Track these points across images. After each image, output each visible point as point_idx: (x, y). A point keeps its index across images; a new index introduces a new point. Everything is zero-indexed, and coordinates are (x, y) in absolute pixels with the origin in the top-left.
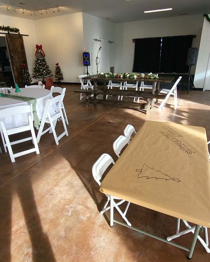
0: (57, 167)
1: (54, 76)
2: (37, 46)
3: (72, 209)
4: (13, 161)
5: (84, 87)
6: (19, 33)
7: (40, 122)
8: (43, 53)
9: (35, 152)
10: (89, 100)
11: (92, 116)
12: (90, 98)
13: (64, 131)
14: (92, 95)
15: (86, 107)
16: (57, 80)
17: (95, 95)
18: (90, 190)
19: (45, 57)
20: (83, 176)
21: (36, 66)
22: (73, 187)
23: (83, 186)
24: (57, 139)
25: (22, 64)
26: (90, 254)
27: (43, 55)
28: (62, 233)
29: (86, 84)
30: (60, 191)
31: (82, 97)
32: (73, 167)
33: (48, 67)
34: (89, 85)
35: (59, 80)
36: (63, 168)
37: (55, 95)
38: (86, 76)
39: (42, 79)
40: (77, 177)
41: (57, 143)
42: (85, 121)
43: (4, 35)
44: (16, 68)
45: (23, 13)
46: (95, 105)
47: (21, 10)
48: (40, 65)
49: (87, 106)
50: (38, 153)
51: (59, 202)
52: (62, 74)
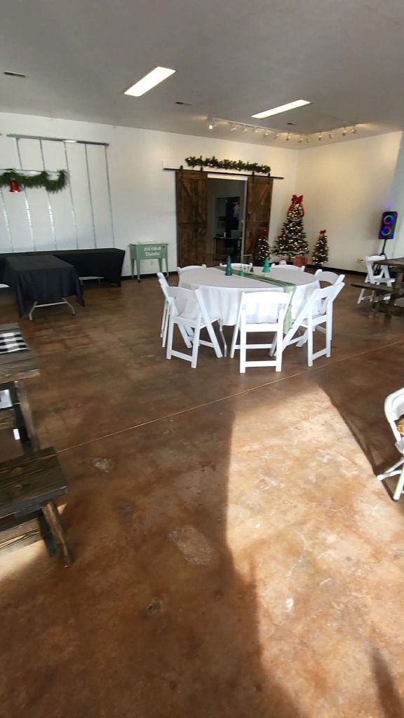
0: (309, 396)
1: (311, 254)
2: (294, 196)
3: (329, 457)
4: (243, 370)
5: (372, 279)
6: (269, 174)
7: (293, 323)
8: (302, 210)
9: (274, 368)
10: (378, 306)
11: (379, 335)
12: (382, 303)
13: (324, 347)
14: (387, 298)
15: (368, 318)
16: (315, 261)
17: (394, 297)
18: (363, 442)
19: (304, 217)
20: (352, 421)
21: (284, 232)
22: (334, 430)
23: (351, 434)
24: (311, 357)
25: (260, 228)
26: (353, 517)
27: (300, 214)
28: (312, 478)
29: (378, 274)
30: (311, 429)
31: (363, 299)
32: (335, 404)
33: (304, 237)
34: (384, 276)
35: (319, 261)
36: (318, 401)
37: (323, 284)
38: (382, 258)
39: (288, 257)
40: (341, 419)
41: (310, 364)
42: (364, 340)
43: (245, 179)
44: (250, 234)
45: (287, 140)
46: (388, 317)
47: (285, 134)
48: (290, 231)
49: (371, 317)
50: (279, 369)
51: (310, 441)
52: (327, 251)
